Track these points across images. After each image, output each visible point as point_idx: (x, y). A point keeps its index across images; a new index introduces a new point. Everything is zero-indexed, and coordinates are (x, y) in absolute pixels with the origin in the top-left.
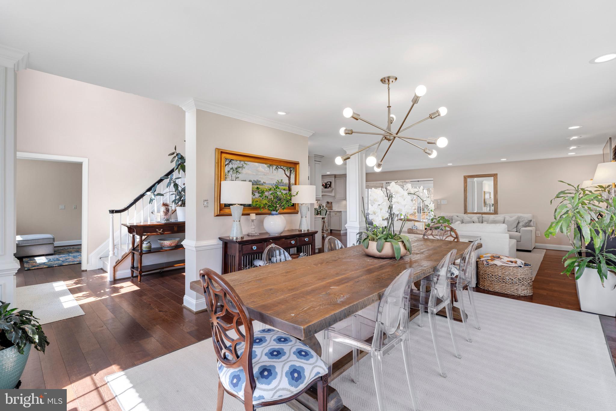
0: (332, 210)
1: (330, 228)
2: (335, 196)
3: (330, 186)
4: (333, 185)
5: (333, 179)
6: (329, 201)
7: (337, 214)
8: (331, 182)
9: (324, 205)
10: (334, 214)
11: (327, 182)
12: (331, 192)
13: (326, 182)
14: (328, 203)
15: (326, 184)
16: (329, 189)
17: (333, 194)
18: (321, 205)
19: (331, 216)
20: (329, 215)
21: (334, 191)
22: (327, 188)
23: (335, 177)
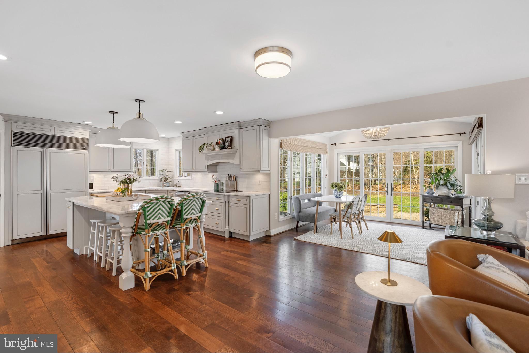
0: (237, 191)
1: (229, 229)
2: (239, 165)
3: (231, 145)
4: (236, 143)
5: (237, 131)
6: (233, 174)
7: (241, 202)
8: (232, 137)
9: (224, 181)
10: (237, 202)
11: (226, 138)
12: (232, 156)
13: (224, 139)
14: (230, 177)
15: (224, 141)
16: (228, 151)
17: (235, 161)
18: (219, 181)
19: (231, 205)
20: (227, 204)
21: (237, 154)
22: (226, 149)
23: (240, 127)
